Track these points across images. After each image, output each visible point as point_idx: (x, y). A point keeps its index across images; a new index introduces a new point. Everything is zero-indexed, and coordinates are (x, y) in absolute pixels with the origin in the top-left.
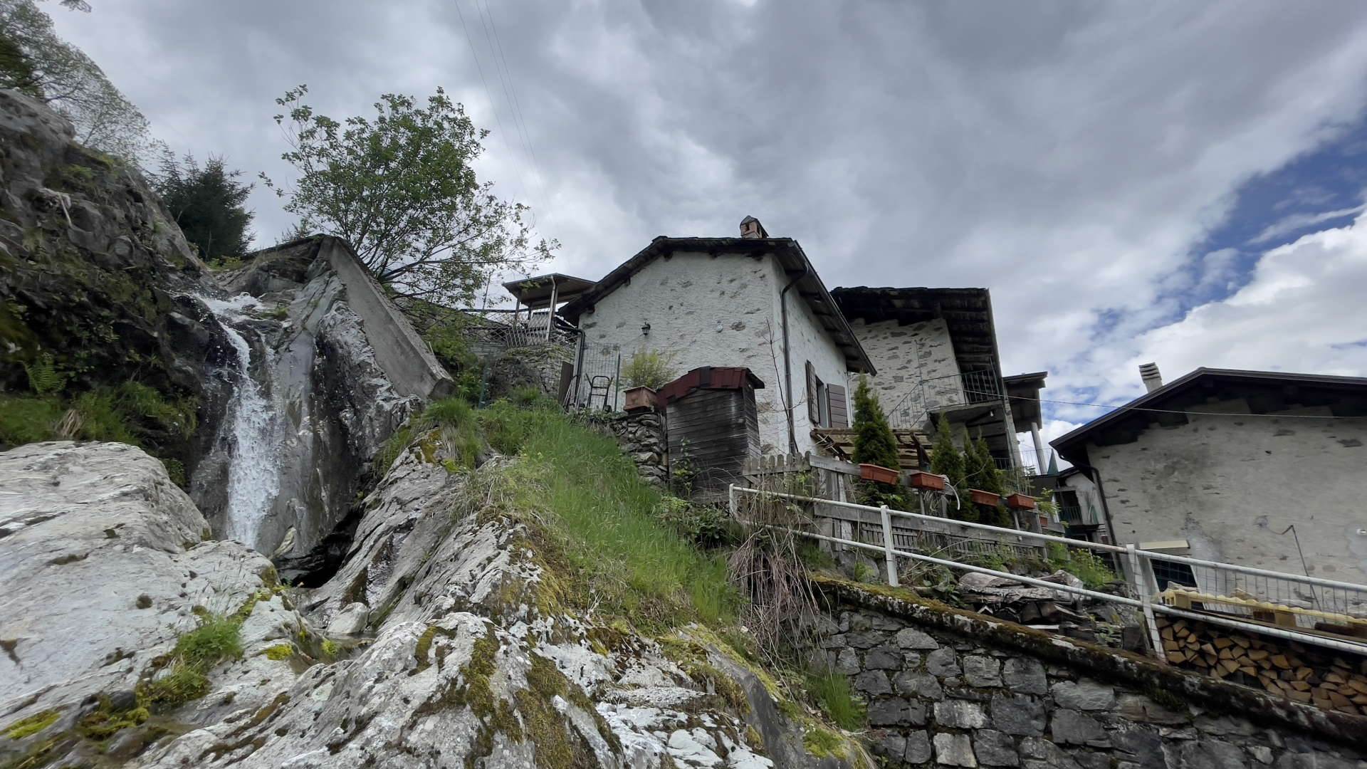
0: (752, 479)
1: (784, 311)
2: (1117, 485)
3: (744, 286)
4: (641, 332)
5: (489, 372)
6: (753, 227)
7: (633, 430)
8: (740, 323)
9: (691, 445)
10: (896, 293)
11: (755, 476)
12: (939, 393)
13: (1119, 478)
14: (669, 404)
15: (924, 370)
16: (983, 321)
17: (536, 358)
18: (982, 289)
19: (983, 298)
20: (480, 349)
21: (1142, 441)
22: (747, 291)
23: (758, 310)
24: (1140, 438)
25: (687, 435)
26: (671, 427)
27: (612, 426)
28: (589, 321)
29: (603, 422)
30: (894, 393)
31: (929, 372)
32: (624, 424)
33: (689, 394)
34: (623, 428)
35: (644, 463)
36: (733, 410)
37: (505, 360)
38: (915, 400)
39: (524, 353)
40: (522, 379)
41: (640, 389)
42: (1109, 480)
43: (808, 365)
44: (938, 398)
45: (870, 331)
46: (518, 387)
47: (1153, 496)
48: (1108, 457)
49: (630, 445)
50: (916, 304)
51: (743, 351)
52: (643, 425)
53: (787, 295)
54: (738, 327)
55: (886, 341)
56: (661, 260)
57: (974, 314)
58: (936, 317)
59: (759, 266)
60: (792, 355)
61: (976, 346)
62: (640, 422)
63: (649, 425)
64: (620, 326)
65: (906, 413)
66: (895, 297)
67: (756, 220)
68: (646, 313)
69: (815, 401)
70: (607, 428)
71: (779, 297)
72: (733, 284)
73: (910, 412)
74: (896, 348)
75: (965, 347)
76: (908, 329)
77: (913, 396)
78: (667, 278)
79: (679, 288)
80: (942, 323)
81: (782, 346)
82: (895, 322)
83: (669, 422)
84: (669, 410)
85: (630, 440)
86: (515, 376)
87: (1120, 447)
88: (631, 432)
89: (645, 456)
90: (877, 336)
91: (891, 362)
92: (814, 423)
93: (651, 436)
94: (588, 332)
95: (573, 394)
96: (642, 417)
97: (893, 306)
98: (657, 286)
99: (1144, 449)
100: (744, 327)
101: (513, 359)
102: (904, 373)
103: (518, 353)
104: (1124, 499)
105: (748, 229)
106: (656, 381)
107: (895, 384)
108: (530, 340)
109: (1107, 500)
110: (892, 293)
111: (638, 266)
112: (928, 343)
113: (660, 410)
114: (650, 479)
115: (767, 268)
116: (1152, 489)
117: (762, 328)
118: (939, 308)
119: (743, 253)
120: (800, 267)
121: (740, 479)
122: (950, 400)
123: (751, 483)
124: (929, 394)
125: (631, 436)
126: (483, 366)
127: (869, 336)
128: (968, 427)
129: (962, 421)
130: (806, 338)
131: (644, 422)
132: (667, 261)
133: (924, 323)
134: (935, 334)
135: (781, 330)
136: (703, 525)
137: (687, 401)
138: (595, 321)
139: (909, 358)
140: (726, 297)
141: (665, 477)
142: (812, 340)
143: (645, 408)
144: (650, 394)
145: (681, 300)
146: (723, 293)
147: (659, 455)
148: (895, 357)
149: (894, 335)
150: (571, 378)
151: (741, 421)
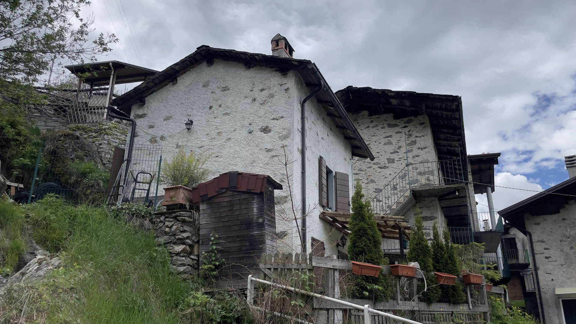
0: (267, 272)
1: (303, 118)
2: (544, 245)
3: (272, 96)
4: (184, 127)
5: (49, 146)
6: (282, 44)
7: (170, 224)
8: (267, 127)
9: (219, 238)
10: (393, 94)
11: (270, 269)
12: (420, 174)
13: (545, 240)
14: (203, 201)
15: (410, 155)
16: (455, 119)
17: (94, 134)
18: (457, 97)
19: (456, 103)
20: (43, 123)
21: (563, 213)
22: (274, 100)
23: (282, 117)
24: (562, 211)
25: (216, 230)
26: (203, 222)
27: (151, 220)
28: (140, 112)
29: (143, 217)
30: (386, 172)
31: (414, 157)
32: (162, 218)
33: (219, 194)
34: (161, 222)
35: (178, 254)
36: (255, 210)
37: (66, 136)
38: (403, 178)
39: (84, 129)
40: (80, 153)
41: (177, 188)
42: (538, 241)
43: (321, 159)
44: (419, 177)
45: (372, 122)
46: (77, 161)
47: (567, 254)
48: (539, 224)
49: (166, 237)
50: (407, 103)
51: (268, 151)
52: (178, 220)
53: (307, 105)
54: (266, 130)
55: (383, 130)
56: (204, 64)
57: (449, 113)
58: (422, 114)
59: (284, 80)
60: (308, 154)
61: (449, 135)
62: (175, 218)
63: (184, 221)
64: (167, 119)
65: (395, 188)
66: (392, 97)
67: (285, 39)
68: (190, 110)
69: (325, 189)
70: (147, 222)
71: (300, 105)
72: (264, 93)
73: (398, 187)
74: (390, 136)
75: (442, 136)
76: (401, 122)
77: (400, 174)
78: (208, 82)
79: (218, 91)
80: (426, 119)
81: (300, 148)
82: (391, 116)
83: (201, 217)
84: (202, 207)
85: (166, 233)
86: (74, 150)
87: (547, 217)
88: (167, 226)
89: (179, 248)
90: (377, 126)
91: (386, 147)
92: (323, 207)
93: (184, 231)
94: (138, 122)
95: (123, 177)
96: (178, 214)
97: (390, 103)
98: (200, 87)
99: (564, 219)
100: (270, 131)
101: (72, 135)
102: (395, 156)
103: (78, 129)
104: (548, 256)
105: (278, 45)
106: (192, 179)
107: (387, 165)
108: (91, 118)
109: (536, 256)
110: (389, 94)
111: (184, 68)
112: (415, 134)
113: (194, 207)
114: (182, 269)
115: (291, 82)
116: (567, 249)
117: (285, 133)
118: (424, 107)
119: (272, 68)
120: (317, 83)
121: (257, 271)
122: (428, 179)
123: (265, 275)
124: (412, 174)
125: (167, 229)
126: (44, 139)
127: (371, 125)
128: (439, 200)
129: (435, 196)
130: (320, 136)
131: (179, 218)
132: (209, 66)
133: (413, 118)
134: (420, 127)
135: (300, 134)
136: (223, 313)
137: (217, 200)
138: (145, 112)
139: (400, 144)
140: (257, 103)
141: (196, 266)
142: (325, 136)
143: (182, 204)
144: (186, 192)
145: (219, 102)
146: (254, 100)
147: (191, 246)
148: (390, 143)
149: (390, 126)
150: (123, 161)
151: (261, 220)
